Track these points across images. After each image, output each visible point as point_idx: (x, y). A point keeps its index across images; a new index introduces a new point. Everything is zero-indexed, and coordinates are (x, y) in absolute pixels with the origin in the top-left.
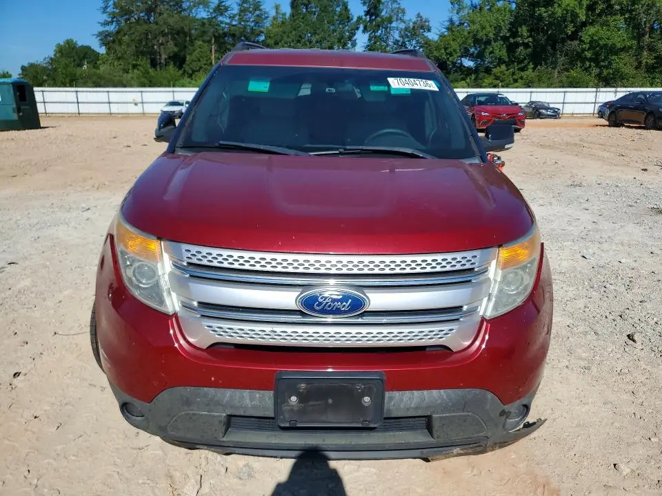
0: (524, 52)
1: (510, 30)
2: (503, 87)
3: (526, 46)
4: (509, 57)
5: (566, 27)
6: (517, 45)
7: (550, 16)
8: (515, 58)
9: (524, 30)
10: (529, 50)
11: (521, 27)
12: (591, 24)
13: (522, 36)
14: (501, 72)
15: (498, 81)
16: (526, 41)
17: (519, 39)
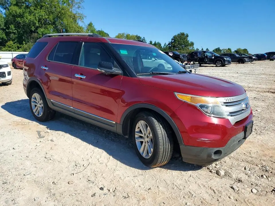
0: (14, 36)
1: (5, 26)
2: (14, 51)
3: (14, 33)
4: (7, 38)
5: (31, 27)
6: (10, 33)
7: (23, 22)
8: (10, 38)
9: (12, 26)
10: (16, 35)
11: (11, 25)
12: (41, 27)
13: (12, 29)
14: (11, 45)
15: (11, 49)
16: (14, 31)
17: (11, 30)
